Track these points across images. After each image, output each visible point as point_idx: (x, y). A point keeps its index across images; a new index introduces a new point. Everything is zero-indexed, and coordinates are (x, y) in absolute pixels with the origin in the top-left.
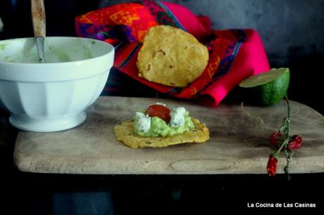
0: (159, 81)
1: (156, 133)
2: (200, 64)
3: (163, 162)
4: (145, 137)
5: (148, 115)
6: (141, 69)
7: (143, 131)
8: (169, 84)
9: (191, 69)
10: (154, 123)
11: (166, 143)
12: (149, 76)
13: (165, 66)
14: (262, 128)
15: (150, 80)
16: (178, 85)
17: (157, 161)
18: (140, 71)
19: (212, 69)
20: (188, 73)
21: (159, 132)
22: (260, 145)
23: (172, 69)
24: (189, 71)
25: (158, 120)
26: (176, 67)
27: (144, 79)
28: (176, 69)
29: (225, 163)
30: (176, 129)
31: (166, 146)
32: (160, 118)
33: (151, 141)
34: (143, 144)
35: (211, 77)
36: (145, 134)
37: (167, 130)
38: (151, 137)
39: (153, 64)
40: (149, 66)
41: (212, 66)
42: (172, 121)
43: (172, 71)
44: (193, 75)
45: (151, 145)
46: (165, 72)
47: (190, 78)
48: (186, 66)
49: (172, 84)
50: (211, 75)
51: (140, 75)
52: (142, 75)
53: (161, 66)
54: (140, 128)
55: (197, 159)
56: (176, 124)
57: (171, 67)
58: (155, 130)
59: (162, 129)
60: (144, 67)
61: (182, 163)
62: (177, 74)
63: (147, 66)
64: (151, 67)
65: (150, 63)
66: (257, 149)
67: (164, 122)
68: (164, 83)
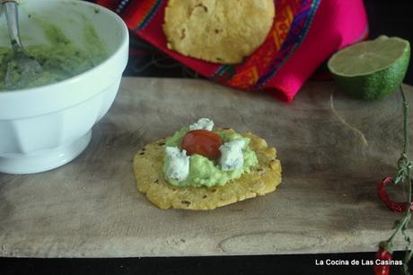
0: (198, 56)
1: (199, 183)
2: (261, 26)
3: (209, 240)
4: (180, 188)
5: (185, 152)
6: (171, 37)
7: (177, 179)
8: (214, 60)
9: (248, 35)
10: (195, 165)
11: (214, 202)
12: (184, 46)
13: (207, 29)
14: (364, 153)
15: (185, 52)
16: (228, 60)
17: (199, 239)
18: (170, 39)
19: (280, 32)
20: (243, 40)
21: (203, 182)
22: (360, 198)
23: (218, 35)
24: (244, 38)
25: (201, 160)
26: (225, 30)
27: (175, 52)
28: (224, 34)
29: (306, 239)
30: (229, 173)
31: (213, 207)
32: (205, 156)
33: (190, 198)
34: (178, 204)
35: (278, 48)
36: (181, 182)
37: (217, 177)
38: (190, 188)
39: (189, 28)
40: (184, 31)
41: (281, 27)
42: (222, 161)
43: (218, 38)
44: (251, 45)
45: (190, 207)
46: (208, 40)
47: (247, 49)
48: (239, 29)
49: (218, 59)
50: (278, 43)
51: (169, 46)
52: (173, 46)
53: (201, 30)
54: (172, 176)
55: (263, 233)
56: (229, 167)
57: (217, 31)
58: (197, 180)
59: (207, 178)
60: (175, 33)
61: (239, 240)
62: (227, 42)
63: (179, 31)
64: (187, 33)
65: (185, 26)
66: (355, 207)
67: (211, 163)
68: (207, 58)
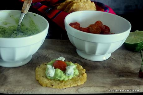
1: (57, 79)
4: (51, 80)
5: (54, 67)
7: (50, 77)
10: (57, 72)
21: (59, 78)
25: (59, 71)
30: (68, 77)
32: (60, 69)
33: (54, 84)
34: (49, 85)
37: (64, 77)
38: (54, 80)
42: (66, 72)
54: (48, 75)
56: (68, 74)
58: (57, 77)
59: (60, 77)
67: (62, 72)
